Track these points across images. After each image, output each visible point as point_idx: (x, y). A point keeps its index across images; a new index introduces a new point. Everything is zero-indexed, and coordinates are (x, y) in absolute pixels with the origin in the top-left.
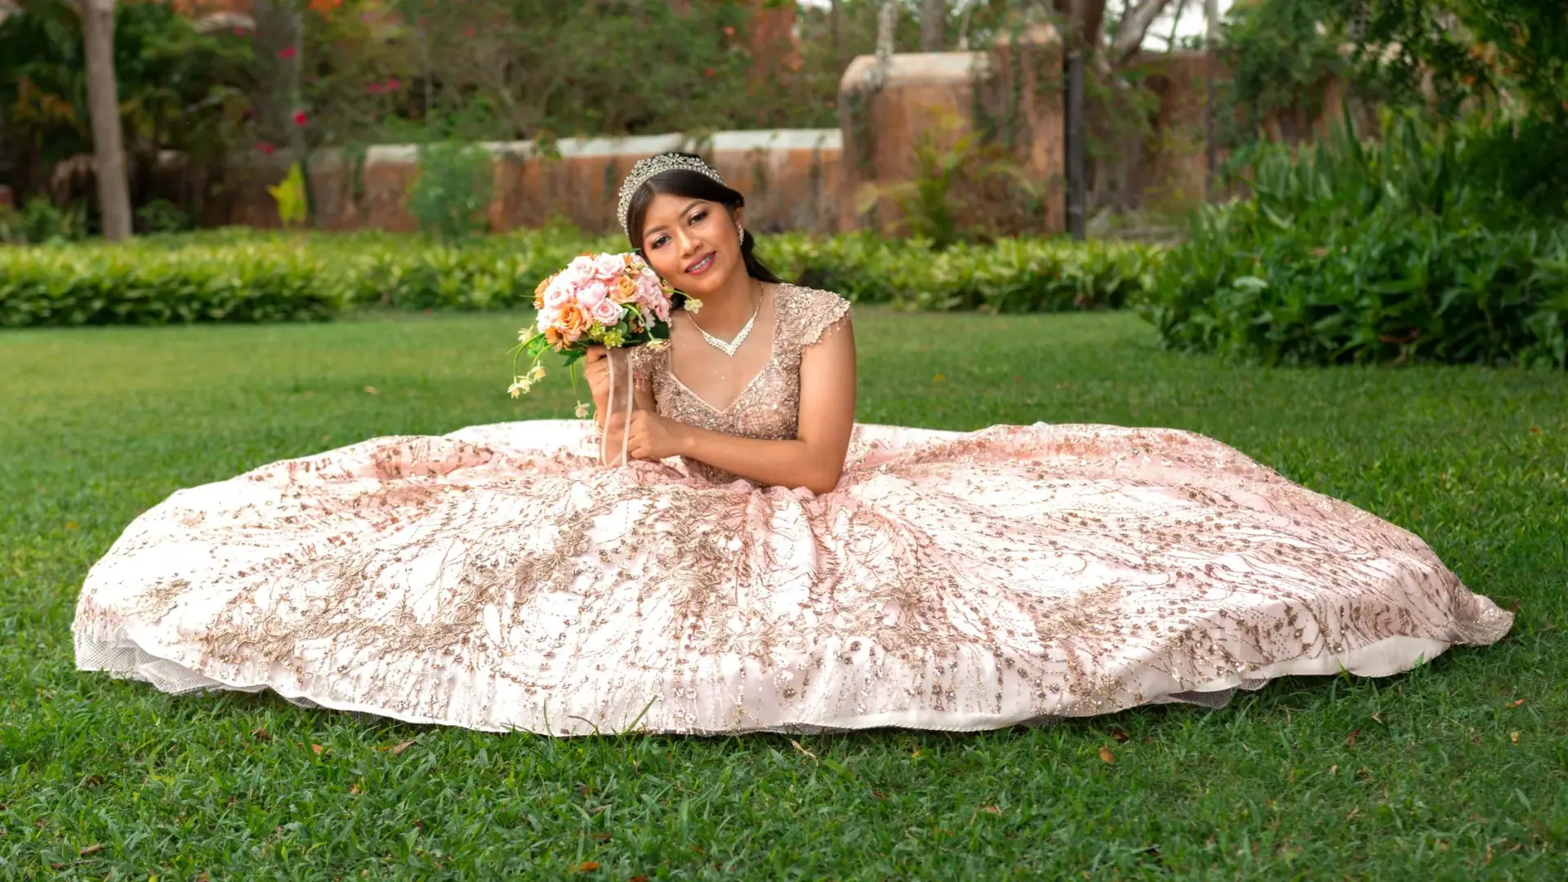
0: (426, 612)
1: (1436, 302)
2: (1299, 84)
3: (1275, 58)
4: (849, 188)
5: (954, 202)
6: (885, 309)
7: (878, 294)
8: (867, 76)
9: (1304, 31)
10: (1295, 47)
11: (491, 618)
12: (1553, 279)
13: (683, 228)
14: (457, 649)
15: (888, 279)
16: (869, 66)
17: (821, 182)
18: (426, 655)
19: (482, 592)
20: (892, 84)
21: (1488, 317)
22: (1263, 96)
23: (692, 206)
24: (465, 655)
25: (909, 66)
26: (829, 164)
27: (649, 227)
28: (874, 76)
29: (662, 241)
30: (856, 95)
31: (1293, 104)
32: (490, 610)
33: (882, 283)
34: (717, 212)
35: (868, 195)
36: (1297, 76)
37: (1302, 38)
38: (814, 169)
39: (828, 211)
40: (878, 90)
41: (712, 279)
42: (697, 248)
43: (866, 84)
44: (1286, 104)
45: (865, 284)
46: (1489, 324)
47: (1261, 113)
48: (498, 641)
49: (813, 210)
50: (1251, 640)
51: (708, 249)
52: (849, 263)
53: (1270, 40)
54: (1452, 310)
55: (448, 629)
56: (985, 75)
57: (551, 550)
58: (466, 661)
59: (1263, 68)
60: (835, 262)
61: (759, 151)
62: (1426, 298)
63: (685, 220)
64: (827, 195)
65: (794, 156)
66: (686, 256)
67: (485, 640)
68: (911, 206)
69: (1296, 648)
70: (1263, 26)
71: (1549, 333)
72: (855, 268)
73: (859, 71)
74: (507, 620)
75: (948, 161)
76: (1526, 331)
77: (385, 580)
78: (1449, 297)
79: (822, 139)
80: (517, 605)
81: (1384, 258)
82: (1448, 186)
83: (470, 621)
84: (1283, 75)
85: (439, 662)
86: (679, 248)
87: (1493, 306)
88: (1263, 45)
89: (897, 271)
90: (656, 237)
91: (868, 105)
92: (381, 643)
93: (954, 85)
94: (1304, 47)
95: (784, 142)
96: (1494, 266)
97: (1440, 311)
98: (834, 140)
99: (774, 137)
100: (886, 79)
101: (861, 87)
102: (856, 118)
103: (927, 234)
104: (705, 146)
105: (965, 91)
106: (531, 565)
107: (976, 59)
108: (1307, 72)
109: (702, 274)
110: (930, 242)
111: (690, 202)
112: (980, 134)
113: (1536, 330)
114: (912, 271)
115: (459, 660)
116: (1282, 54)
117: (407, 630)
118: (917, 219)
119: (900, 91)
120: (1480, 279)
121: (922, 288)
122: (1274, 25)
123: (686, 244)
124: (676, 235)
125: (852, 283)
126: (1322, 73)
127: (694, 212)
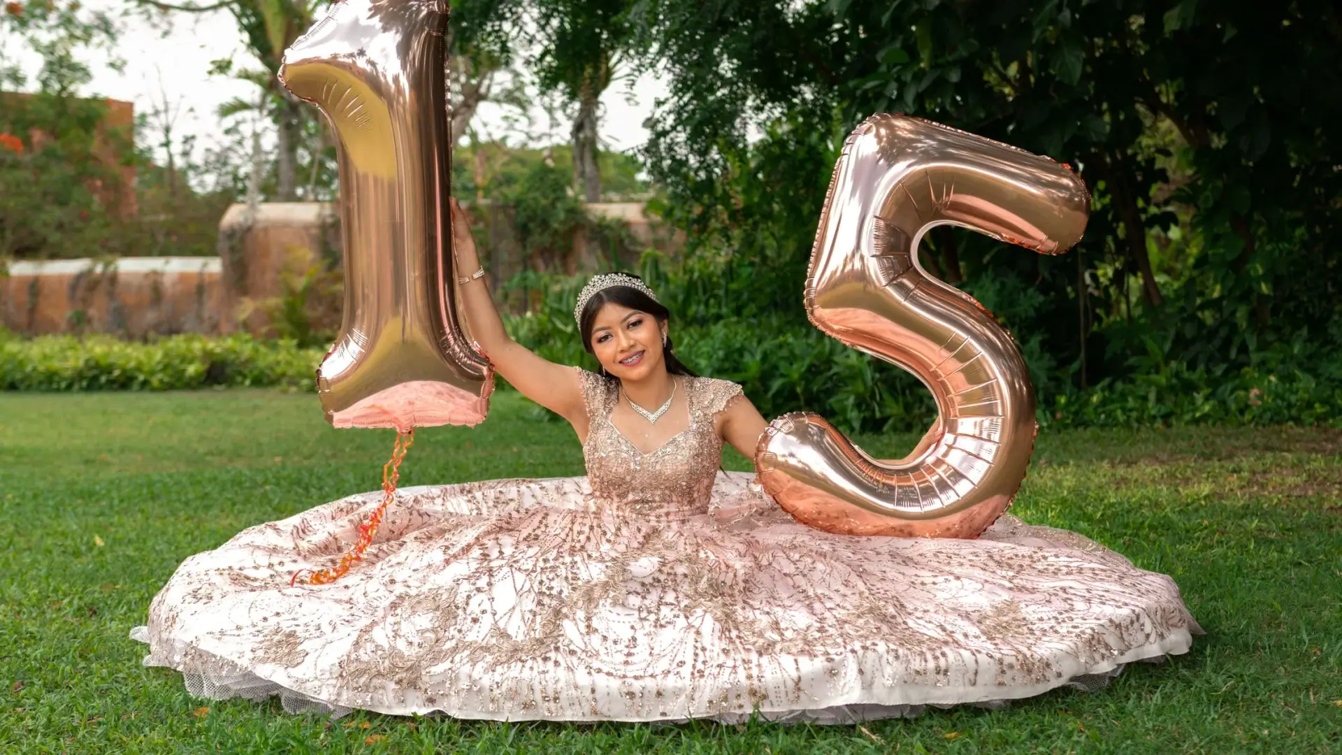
0: (517, 629)
1: (766, 390)
2: (556, 232)
3: (539, 212)
4: (229, 301)
5: (309, 313)
6: (272, 392)
7: (265, 380)
8: (241, 219)
9: (559, 193)
10: (553, 205)
11: (571, 630)
12: (847, 372)
13: (623, 330)
14: (552, 655)
15: (272, 369)
16: (241, 212)
17: (205, 297)
18: (529, 663)
19: (557, 613)
20: (260, 226)
21: (802, 398)
22: (530, 239)
23: (630, 316)
24: (560, 659)
25: (273, 211)
26: (211, 284)
27: (598, 325)
28: (246, 219)
29: (606, 338)
30: (231, 233)
31: (553, 244)
32: (567, 625)
33: (268, 372)
34: (649, 321)
35: (247, 308)
36: (556, 225)
37: (557, 199)
38: (199, 288)
39: (210, 318)
40: (249, 229)
41: (640, 371)
42: (632, 346)
43: (240, 225)
44: (547, 245)
45: (256, 372)
46: (802, 403)
47: (529, 251)
48: (583, 647)
49: (200, 318)
50: (1118, 632)
51: (639, 348)
52: (243, 358)
53: (535, 199)
54: (779, 393)
55: (541, 642)
56: (329, 220)
57: (603, 578)
58: (563, 664)
59: (530, 219)
60: (232, 357)
61: (155, 273)
62: (758, 384)
63: (625, 324)
64: (211, 306)
65: (183, 277)
66: (622, 351)
67: (572, 647)
68: (277, 314)
69: (1141, 637)
70: (529, 190)
71: (850, 408)
72: (248, 361)
73: (234, 215)
74: (584, 630)
75: (300, 283)
76: (828, 407)
77: (474, 607)
78: (776, 385)
79: (205, 265)
80: (589, 619)
81: (727, 357)
82: (690, 305)
83: (555, 634)
84: (545, 224)
85: (542, 668)
86: (618, 345)
87: (807, 390)
88: (531, 202)
89: (278, 363)
90: (602, 334)
91: (242, 240)
92: (489, 658)
93: (306, 227)
94: (559, 205)
95: (175, 267)
96: (807, 362)
97: (770, 394)
98: (215, 266)
99: (167, 263)
100: (255, 221)
101: (236, 227)
102: (232, 249)
103: (293, 336)
104: (111, 268)
105: (314, 231)
106: (592, 589)
107: (322, 208)
108: (562, 223)
109: (633, 365)
110: (295, 342)
111: (631, 311)
112: (327, 261)
113: (836, 407)
114: (289, 363)
115: (557, 663)
116: (544, 209)
117: (506, 646)
118: (284, 325)
119: (266, 230)
120: (796, 371)
121: (302, 375)
122: (538, 189)
123: (624, 344)
124: (617, 335)
125: (246, 371)
126: (572, 223)
127: (633, 319)
